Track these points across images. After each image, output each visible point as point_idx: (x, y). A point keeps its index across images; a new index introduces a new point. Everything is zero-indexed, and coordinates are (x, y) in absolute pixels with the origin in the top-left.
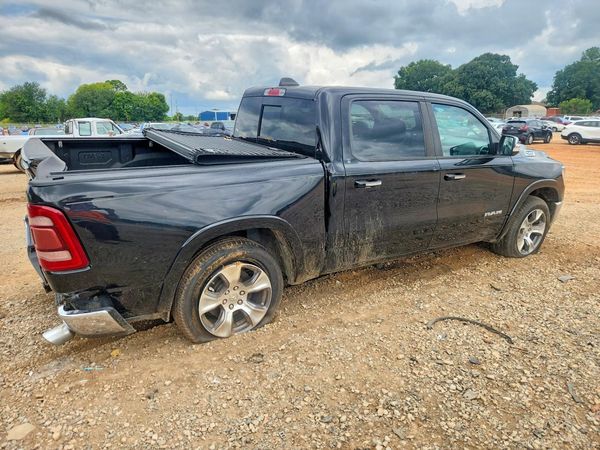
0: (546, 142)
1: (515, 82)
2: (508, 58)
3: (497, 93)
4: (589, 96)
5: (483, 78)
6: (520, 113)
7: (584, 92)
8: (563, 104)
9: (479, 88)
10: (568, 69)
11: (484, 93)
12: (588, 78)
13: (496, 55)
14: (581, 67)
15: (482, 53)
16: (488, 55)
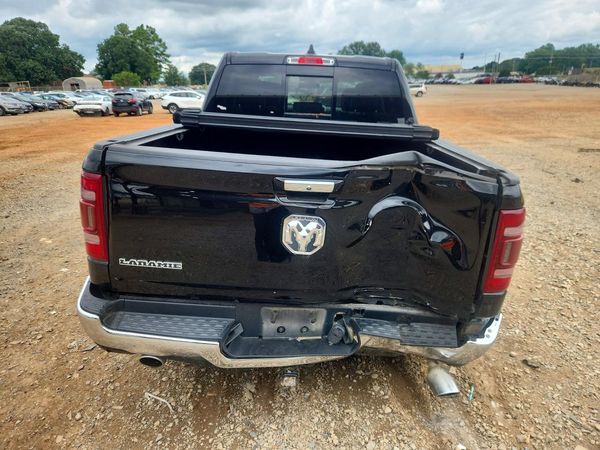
0: (150, 113)
1: (60, 52)
2: (45, 26)
3: (45, 63)
4: (133, 69)
5: (24, 45)
6: (77, 85)
7: (128, 66)
8: (115, 76)
9: (22, 57)
10: (107, 42)
11: (30, 63)
12: (128, 53)
13: (30, 21)
14: (118, 42)
15: (13, 17)
16: (21, 19)
